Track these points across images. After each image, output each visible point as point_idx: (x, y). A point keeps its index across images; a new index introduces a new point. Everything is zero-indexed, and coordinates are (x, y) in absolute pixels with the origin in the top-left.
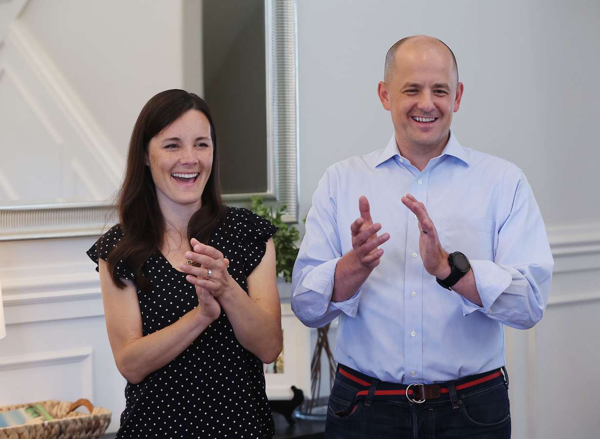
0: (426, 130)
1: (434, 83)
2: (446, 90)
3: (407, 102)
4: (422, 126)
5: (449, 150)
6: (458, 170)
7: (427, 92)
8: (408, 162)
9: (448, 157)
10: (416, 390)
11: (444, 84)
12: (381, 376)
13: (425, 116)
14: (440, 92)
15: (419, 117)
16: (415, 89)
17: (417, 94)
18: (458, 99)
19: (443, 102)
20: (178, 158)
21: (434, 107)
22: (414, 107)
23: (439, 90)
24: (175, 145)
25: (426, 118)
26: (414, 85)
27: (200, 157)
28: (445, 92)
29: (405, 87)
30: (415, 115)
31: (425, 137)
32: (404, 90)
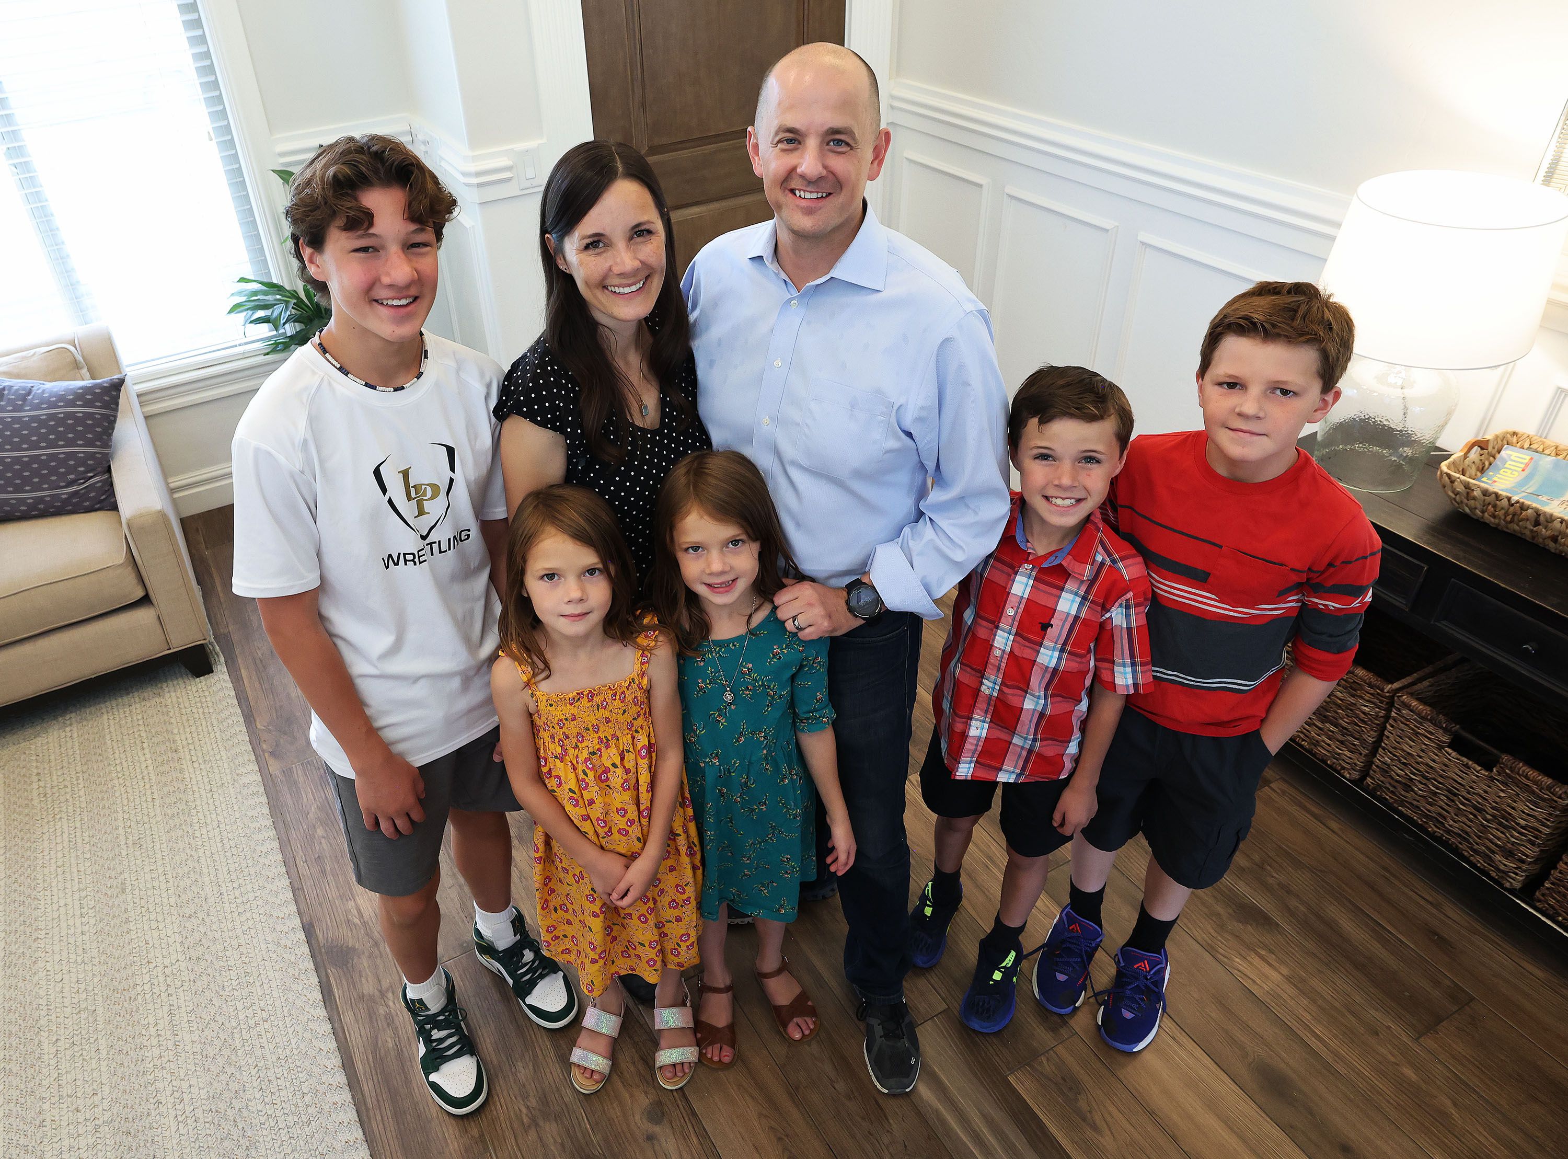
0: (811, 212)
1: (826, 128)
2: (851, 142)
3: (781, 162)
4: (804, 203)
11: (846, 128)
13: (809, 189)
14: (839, 142)
15: (800, 190)
16: (794, 138)
17: (796, 149)
18: (878, 156)
19: (842, 164)
20: (607, 265)
21: (824, 173)
22: (792, 172)
23: (836, 140)
25: (811, 192)
26: (790, 130)
27: (642, 256)
28: (848, 144)
29: (777, 134)
30: (793, 186)
32: (777, 139)
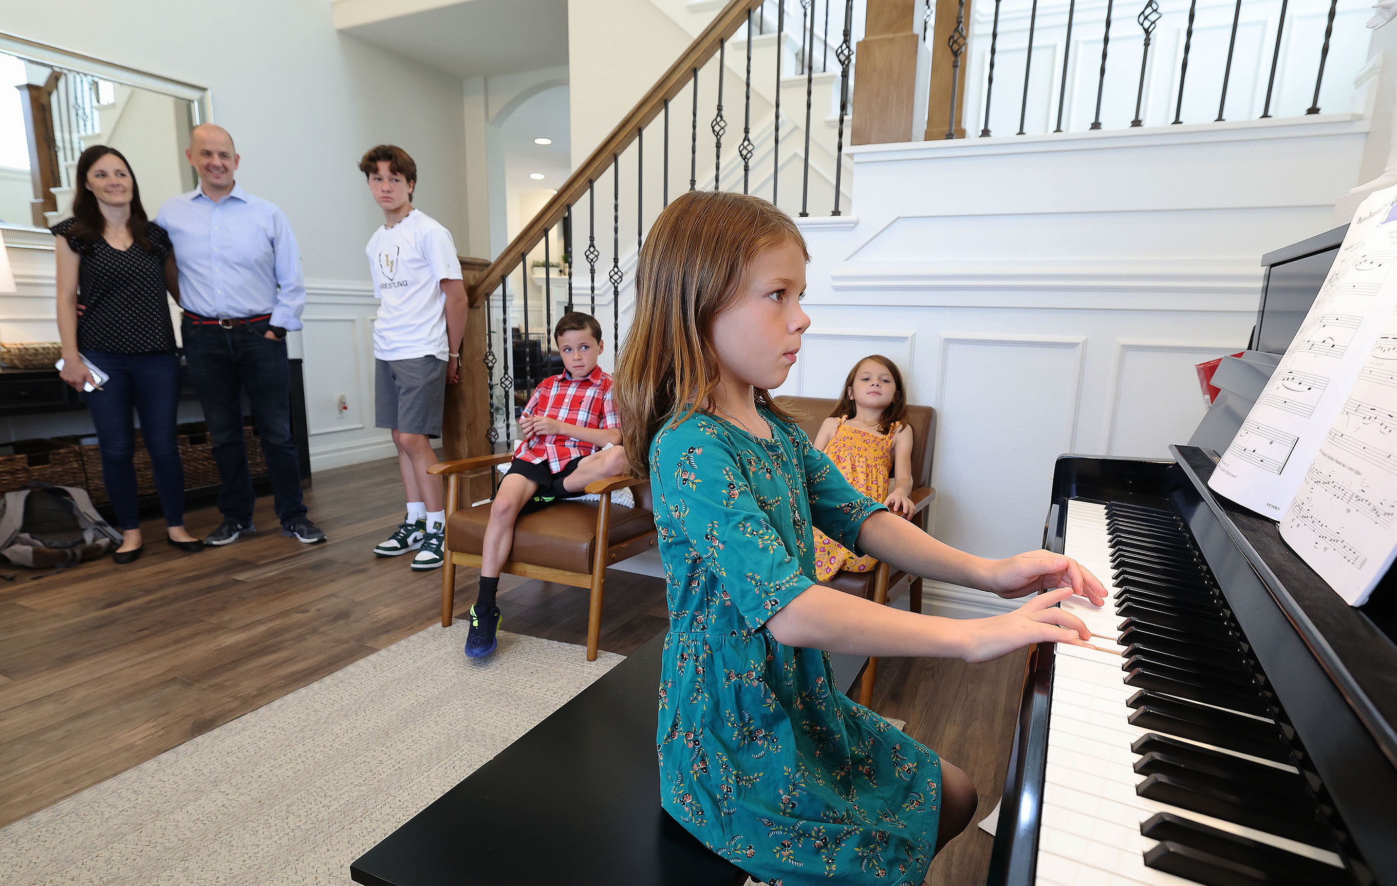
0: (218, 178)
1: (220, 151)
3: (205, 161)
4: (216, 175)
5: (234, 193)
6: (240, 206)
7: (216, 156)
8: (208, 198)
9: (232, 198)
10: (226, 322)
11: (226, 152)
12: (205, 315)
14: (224, 157)
16: (208, 154)
17: (210, 157)
18: (236, 162)
19: (227, 163)
21: (222, 165)
23: (223, 155)
24: (103, 174)
25: (218, 171)
26: (208, 151)
28: (228, 157)
29: (202, 152)
30: (210, 169)
31: (217, 182)
32: (201, 154)
